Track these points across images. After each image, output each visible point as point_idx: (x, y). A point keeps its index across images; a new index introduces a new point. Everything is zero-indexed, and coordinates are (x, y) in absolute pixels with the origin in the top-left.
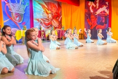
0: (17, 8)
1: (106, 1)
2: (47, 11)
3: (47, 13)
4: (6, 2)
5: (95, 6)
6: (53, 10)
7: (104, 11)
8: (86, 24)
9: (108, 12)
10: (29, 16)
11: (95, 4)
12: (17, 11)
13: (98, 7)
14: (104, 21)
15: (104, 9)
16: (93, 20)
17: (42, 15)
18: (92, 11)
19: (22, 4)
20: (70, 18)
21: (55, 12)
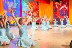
0: (12, 5)
1: (66, 2)
2: (30, 6)
3: (30, 8)
4: (6, 1)
5: (59, 4)
7: (65, 8)
8: (54, 15)
9: (67, 8)
10: (19, 9)
11: (60, 3)
12: (12, 6)
13: (61, 5)
14: (64, 14)
15: (65, 6)
16: (58, 13)
17: (27, 9)
18: (57, 7)
19: (15, 2)
20: (44, 11)
21: (35, 7)
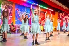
1: (68, 13)
6: (42, 16)
7: (67, 18)
11: (63, 14)
21: (43, 17)
